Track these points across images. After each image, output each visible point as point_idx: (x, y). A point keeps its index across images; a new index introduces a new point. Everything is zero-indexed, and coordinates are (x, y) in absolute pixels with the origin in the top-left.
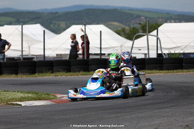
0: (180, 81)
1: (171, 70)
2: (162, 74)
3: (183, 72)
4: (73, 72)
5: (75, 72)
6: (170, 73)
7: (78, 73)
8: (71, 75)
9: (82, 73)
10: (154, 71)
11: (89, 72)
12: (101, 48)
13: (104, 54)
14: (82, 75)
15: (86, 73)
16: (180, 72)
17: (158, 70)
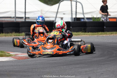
0: (109, 42)
1: (96, 32)
2: (89, 36)
3: (107, 34)
4: (6, 33)
5: (8, 33)
6: (95, 34)
7: (10, 34)
8: (6, 36)
9: (14, 34)
10: (80, 33)
11: (19, 33)
12: (25, 12)
13: (29, 18)
14: (15, 36)
15: (18, 34)
16: (104, 34)
17: (83, 32)
